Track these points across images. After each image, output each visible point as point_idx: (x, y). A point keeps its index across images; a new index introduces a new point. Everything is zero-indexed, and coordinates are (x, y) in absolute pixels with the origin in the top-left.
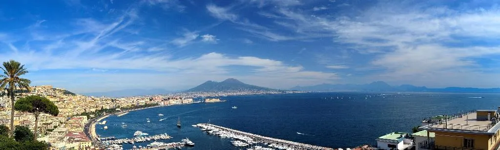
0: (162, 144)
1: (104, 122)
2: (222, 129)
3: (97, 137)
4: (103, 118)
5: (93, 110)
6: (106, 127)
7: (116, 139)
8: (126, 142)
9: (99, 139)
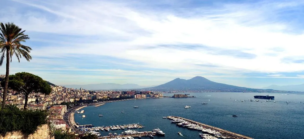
0: (135, 132)
1: (82, 112)
2: (190, 122)
3: (76, 125)
4: (81, 108)
5: (72, 100)
6: (84, 116)
7: (93, 127)
8: (103, 130)
9: (78, 126)
